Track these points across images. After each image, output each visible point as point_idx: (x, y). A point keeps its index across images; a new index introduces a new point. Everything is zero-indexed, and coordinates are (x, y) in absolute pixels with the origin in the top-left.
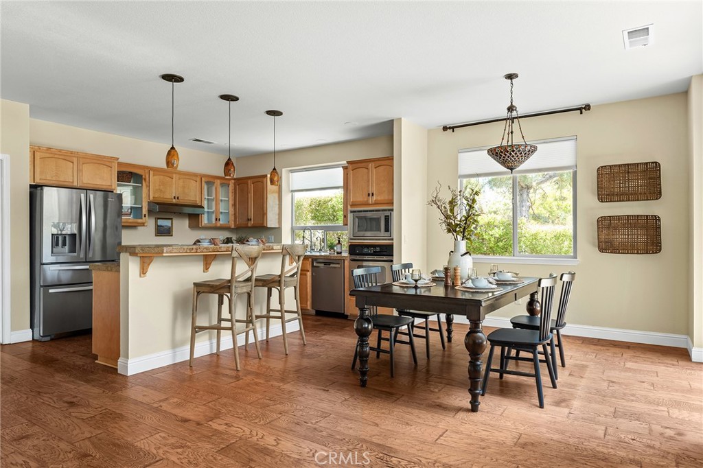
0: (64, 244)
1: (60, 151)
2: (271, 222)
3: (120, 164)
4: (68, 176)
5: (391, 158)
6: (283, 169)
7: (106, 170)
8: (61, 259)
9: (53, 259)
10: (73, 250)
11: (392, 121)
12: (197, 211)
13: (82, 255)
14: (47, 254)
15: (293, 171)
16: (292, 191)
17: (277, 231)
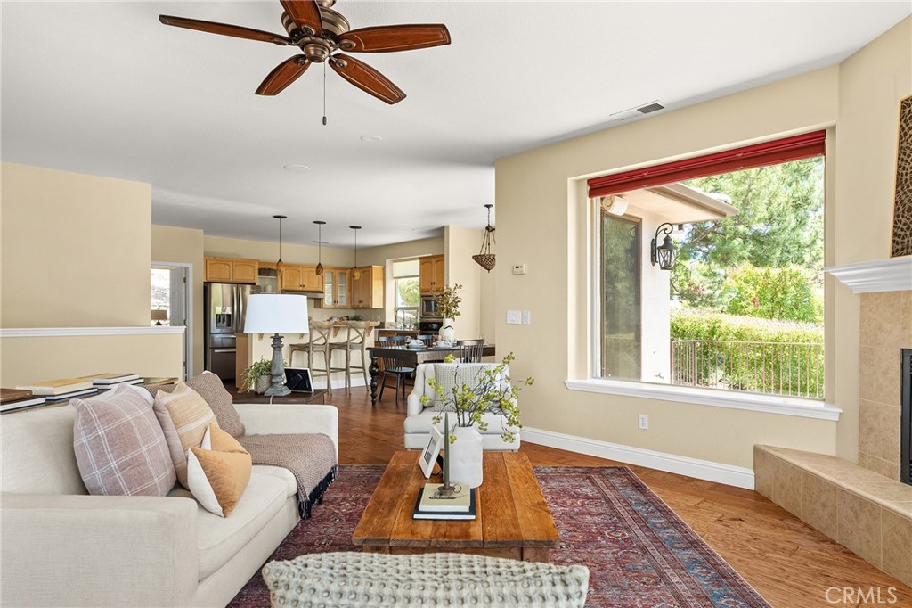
0: (224, 321)
1: (222, 258)
2: (376, 304)
3: (260, 263)
4: (226, 276)
5: (443, 255)
6: (387, 261)
7: (251, 269)
8: (224, 331)
9: (218, 330)
10: (229, 325)
11: (444, 227)
12: (320, 296)
13: (234, 328)
14: (214, 328)
15: (395, 261)
16: (395, 278)
17: (382, 311)
